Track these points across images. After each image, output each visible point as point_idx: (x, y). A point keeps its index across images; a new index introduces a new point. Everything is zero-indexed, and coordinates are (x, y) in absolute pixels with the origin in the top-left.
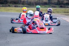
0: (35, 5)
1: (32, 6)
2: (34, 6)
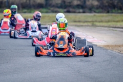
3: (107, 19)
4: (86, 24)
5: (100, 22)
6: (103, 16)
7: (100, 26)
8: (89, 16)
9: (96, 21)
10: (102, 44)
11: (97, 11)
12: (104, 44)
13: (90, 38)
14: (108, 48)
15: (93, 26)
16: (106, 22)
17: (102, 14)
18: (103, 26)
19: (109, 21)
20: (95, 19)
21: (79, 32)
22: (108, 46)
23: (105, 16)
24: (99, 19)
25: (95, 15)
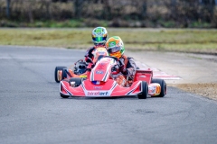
0: (32, 20)
1: (22, 24)
2: (31, 25)
3: (184, 38)
4: (147, 47)
5: (171, 43)
6: (176, 33)
7: (172, 51)
8: (152, 33)
9: (165, 42)
11: (167, 24)
16: (182, 43)
23: (180, 33)
24: (170, 38)
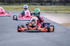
3: (64, 9)
4: (52, 11)
5: (60, 10)
6: (61, 7)
7: (60, 13)
8: (53, 7)
9: (58, 10)
10: (61, 23)
11: (58, 4)
12: (62, 23)
13: (54, 20)
14: (64, 25)
15: (56, 12)
16: (63, 10)
17: (61, 6)
18: (61, 13)
19: (65, 10)
20: (57, 9)
21: (48, 16)
22: (64, 24)
23: (62, 7)
24: (59, 9)
25: (57, 7)
